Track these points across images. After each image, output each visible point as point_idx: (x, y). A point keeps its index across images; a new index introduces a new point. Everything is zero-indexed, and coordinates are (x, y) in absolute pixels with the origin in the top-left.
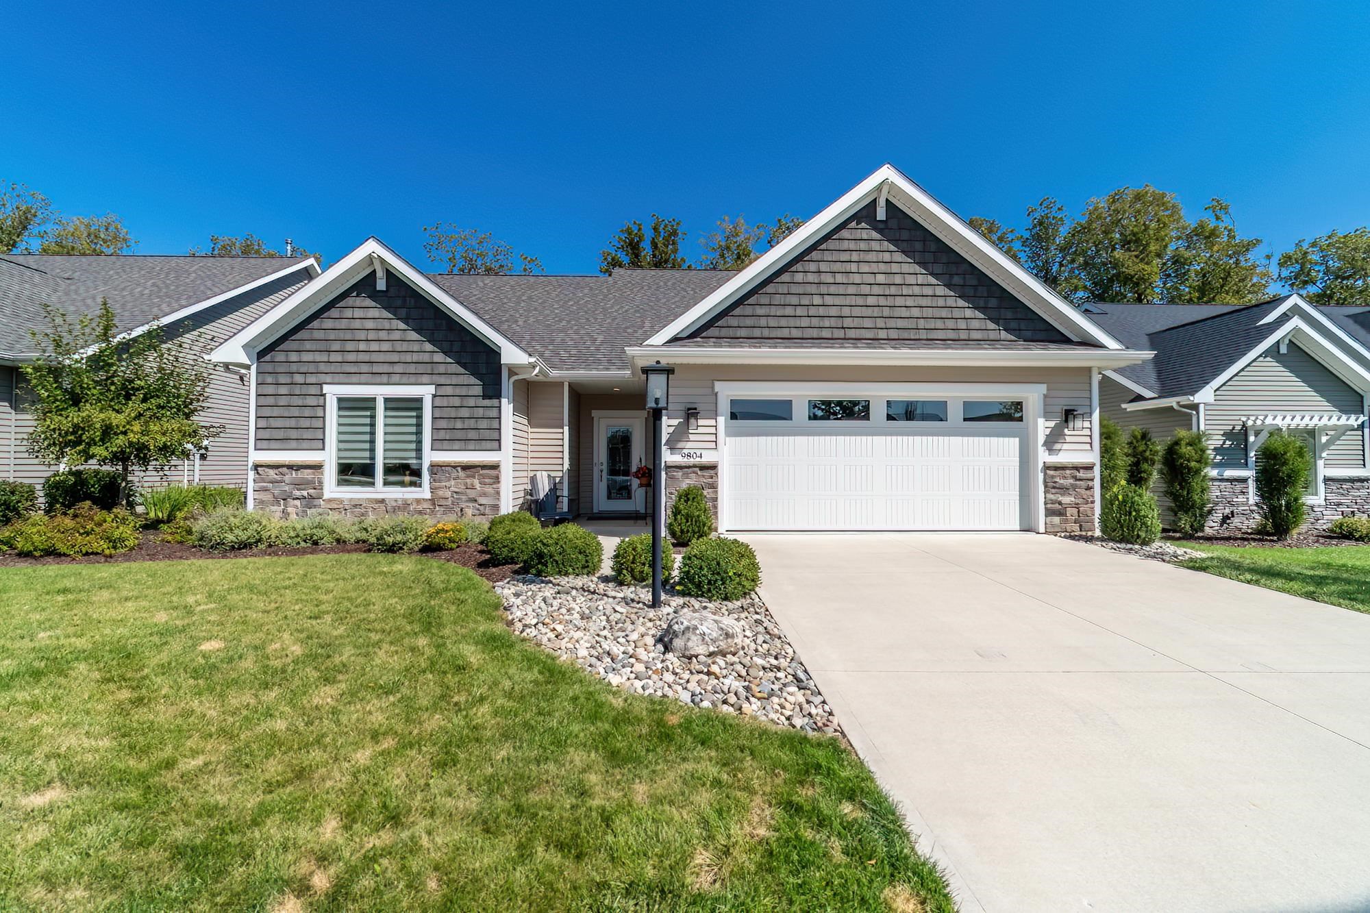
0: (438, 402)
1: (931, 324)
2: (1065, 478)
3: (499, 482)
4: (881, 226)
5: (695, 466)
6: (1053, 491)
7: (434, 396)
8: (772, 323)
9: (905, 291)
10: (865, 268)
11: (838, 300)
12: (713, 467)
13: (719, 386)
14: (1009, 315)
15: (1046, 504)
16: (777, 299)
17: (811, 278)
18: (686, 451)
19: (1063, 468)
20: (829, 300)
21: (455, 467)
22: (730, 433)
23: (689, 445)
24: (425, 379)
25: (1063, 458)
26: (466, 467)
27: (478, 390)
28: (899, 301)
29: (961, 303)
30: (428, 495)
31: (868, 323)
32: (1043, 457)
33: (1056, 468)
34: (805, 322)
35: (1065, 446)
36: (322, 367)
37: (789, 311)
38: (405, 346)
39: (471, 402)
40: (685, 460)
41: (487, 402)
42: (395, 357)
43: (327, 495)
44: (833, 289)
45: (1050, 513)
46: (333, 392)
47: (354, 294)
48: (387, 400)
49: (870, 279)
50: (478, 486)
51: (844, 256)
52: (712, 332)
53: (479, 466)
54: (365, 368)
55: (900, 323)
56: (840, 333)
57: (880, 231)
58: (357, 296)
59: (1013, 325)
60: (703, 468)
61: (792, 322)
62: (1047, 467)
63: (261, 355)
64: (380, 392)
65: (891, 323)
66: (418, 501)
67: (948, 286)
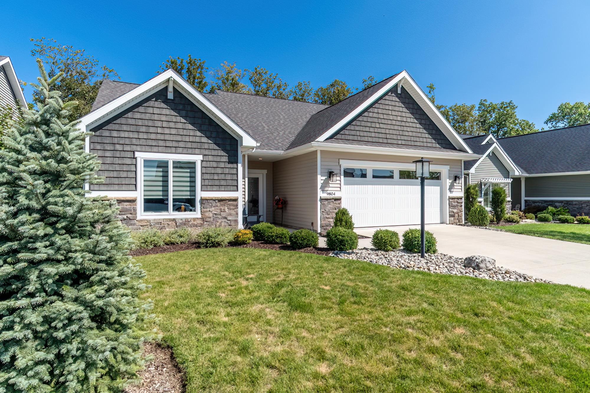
0: (205, 164)
1: (415, 139)
2: (454, 202)
3: (238, 208)
4: (399, 96)
5: (333, 199)
6: (452, 207)
7: (202, 161)
8: (362, 134)
9: (407, 124)
10: (394, 113)
11: (385, 126)
12: (339, 199)
13: (342, 162)
14: (439, 138)
15: (449, 212)
16: (363, 124)
17: (375, 115)
18: (328, 192)
19: (454, 199)
20: (382, 126)
21: (214, 200)
22: (345, 184)
23: (330, 189)
24: (197, 151)
25: (454, 195)
26: (221, 200)
27: (225, 159)
28: (405, 129)
29: (425, 131)
30: (199, 216)
31: (395, 137)
32: (449, 194)
33: (452, 199)
34: (373, 135)
35: (455, 190)
36: (134, 141)
37: (367, 129)
38: (185, 132)
39: (222, 165)
40: (328, 196)
41: (230, 165)
42: (179, 138)
43: (139, 217)
44: (383, 121)
45: (451, 216)
46: (141, 156)
47: (154, 99)
48: (174, 162)
49: (395, 118)
50: (227, 210)
51: (387, 107)
52: (338, 136)
53: (228, 200)
54: (161, 143)
55: (406, 138)
56: (385, 141)
57: (399, 98)
58: (156, 101)
59: (440, 142)
60: (336, 200)
61: (369, 134)
62: (450, 198)
64: (171, 158)
65: (403, 138)
66: (194, 219)
67: (420, 124)
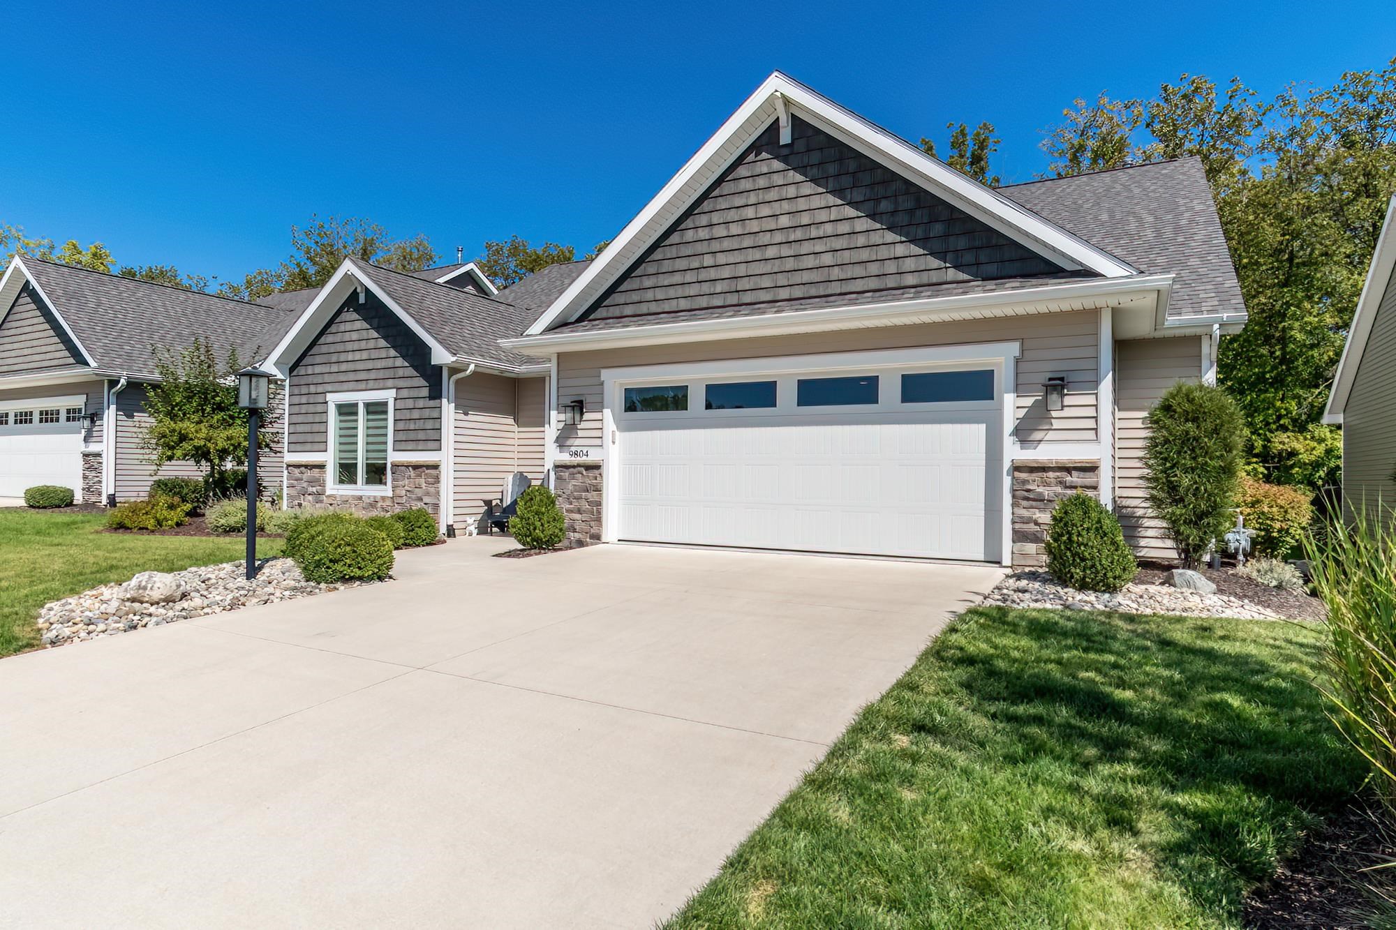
0: (400, 404)
1: (850, 272)
2: (1048, 484)
3: (439, 482)
4: (785, 152)
5: (579, 466)
6: (1025, 503)
7: (396, 399)
8: (660, 294)
9: (814, 232)
10: (765, 211)
11: (732, 258)
12: (597, 467)
13: (605, 374)
14: (962, 243)
15: (1013, 522)
16: (667, 266)
17: (703, 234)
18: (573, 449)
19: (1044, 469)
20: (721, 259)
21: (407, 466)
22: (625, 427)
23: (577, 442)
24: (390, 383)
25: (1045, 453)
26: (416, 467)
27: (425, 392)
28: (806, 248)
29: (890, 237)
30: (390, 494)
31: (766, 282)
32: (1012, 452)
33: (1032, 470)
34: (693, 290)
35: (1051, 435)
36: (327, 378)
37: (677, 278)
38: (374, 354)
39: (421, 403)
40: (573, 458)
41: (432, 403)
42: (370, 365)
43: (328, 493)
44: (727, 244)
45: (1019, 536)
46: (333, 399)
47: (346, 309)
48: (367, 405)
49: (771, 224)
50: (424, 485)
51: (738, 201)
52: (601, 312)
53: (423, 466)
54: (352, 376)
55: (806, 277)
56: (733, 299)
57: (784, 159)
58: (347, 311)
59: (968, 258)
60: (589, 468)
61: (680, 291)
62: (1017, 468)
63: (292, 370)
64: (361, 398)
65: (797, 278)
66: (383, 498)
67: (872, 216)
